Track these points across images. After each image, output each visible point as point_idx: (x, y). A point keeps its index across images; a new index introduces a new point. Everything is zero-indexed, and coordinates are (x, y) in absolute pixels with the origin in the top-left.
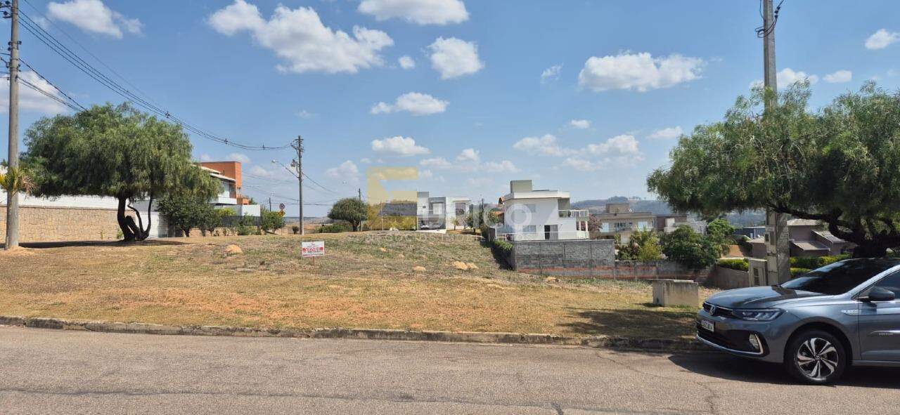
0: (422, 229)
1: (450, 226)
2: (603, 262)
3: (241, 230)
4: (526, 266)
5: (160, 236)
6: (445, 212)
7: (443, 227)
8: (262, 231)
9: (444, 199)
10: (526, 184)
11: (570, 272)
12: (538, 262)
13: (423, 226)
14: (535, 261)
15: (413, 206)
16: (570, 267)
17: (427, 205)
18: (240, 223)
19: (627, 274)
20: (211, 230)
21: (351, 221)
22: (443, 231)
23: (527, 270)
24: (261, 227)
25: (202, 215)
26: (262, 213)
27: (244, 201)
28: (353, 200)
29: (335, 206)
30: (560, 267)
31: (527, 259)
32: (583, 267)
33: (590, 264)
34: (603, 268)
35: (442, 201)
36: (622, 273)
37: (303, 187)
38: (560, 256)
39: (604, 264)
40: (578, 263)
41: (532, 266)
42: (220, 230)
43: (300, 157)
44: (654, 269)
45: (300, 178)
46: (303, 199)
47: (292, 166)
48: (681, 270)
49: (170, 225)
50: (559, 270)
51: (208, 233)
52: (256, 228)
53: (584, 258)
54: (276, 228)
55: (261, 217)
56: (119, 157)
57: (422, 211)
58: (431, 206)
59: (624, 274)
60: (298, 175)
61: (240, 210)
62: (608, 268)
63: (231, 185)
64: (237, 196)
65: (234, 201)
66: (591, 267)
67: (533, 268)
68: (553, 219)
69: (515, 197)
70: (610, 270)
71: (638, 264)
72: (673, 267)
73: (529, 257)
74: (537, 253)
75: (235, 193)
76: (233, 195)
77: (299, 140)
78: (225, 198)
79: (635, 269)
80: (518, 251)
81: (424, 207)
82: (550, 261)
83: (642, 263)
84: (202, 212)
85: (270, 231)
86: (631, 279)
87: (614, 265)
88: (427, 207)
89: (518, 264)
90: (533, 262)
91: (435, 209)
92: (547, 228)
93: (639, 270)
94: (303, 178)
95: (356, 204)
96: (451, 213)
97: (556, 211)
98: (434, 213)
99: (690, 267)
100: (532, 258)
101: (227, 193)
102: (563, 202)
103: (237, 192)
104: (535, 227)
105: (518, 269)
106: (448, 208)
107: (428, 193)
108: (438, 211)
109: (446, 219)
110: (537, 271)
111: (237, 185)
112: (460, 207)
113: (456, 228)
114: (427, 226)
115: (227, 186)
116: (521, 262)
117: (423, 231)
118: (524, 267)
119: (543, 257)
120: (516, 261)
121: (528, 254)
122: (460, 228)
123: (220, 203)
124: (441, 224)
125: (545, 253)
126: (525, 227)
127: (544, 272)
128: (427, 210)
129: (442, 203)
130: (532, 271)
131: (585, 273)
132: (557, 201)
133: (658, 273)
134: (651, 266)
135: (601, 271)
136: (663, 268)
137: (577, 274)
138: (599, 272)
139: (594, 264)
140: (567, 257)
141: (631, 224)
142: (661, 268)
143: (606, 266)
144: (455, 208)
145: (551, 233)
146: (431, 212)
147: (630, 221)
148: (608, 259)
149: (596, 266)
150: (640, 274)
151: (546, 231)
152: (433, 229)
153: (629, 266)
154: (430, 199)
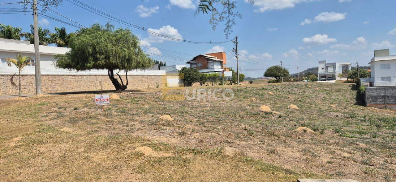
1: (338, 78)
3: (221, 83)
4: (374, 103)
5: (179, 86)
6: (334, 71)
7: (334, 79)
8: (233, 84)
9: (335, 63)
10: (386, 52)
12: (384, 100)
13: (322, 79)
14: (381, 100)
15: (317, 69)
17: (324, 67)
22: (333, 81)
23: (375, 105)
24: (232, 81)
26: (233, 75)
27: (227, 70)
29: (268, 70)
31: (375, 98)
35: (334, 65)
41: (380, 103)
42: (209, 83)
43: (237, 46)
45: (237, 57)
47: (233, 51)
51: (203, 85)
52: (229, 82)
55: (232, 77)
56: (91, 50)
57: (320, 71)
58: (327, 68)
60: (236, 55)
61: (223, 75)
63: (221, 62)
64: (224, 68)
65: (222, 70)
67: (380, 104)
69: (375, 60)
73: (376, 97)
74: (383, 95)
75: (223, 66)
76: (222, 67)
77: (236, 38)
78: (217, 68)
80: (369, 93)
81: (323, 69)
82: (393, 100)
84: (195, 75)
88: (324, 69)
89: (368, 101)
90: (379, 100)
91: (329, 69)
95: (277, 69)
96: (339, 71)
98: (329, 72)
100: (379, 97)
101: (220, 67)
103: (224, 66)
104: (390, 78)
105: (368, 105)
106: (337, 69)
107: (325, 61)
108: (331, 70)
109: (336, 75)
110: (383, 106)
111: (224, 63)
112: (345, 68)
113: (342, 80)
114: (324, 79)
115: (220, 63)
116: (370, 100)
117: (321, 82)
118: (372, 103)
119: (388, 97)
120: (367, 99)
121: (377, 95)
122: (346, 79)
123: (215, 71)
124: (332, 77)
125: (389, 95)
126: (381, 77)
127: (388, 106)
128: (324, 70)
129: (333, 66)
130: (379, 106)
144: (342, 68)
146: (327, 71)
152: (328, 80)
154: (326, 64)
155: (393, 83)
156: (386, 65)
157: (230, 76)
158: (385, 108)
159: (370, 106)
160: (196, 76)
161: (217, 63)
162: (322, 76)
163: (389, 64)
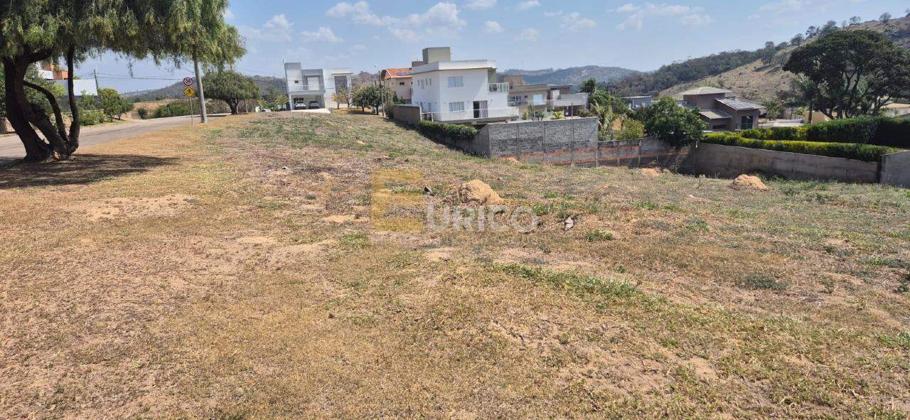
0: (296, 108)
1: (330, 103)
2: (585, 144)
4: (501, 153)
6: (322, 87)
7: (322, 106)
8: (106, 118)
9: (321, 71)
10: (443, 53)
11: (550, 157)
12: (516, 147)
13: (299, 105)
14: (512, 147)
15: (284, 82)
16: (551, 152)
17: (300, 79)
19: (610, 157)
21: (228, 101)
22: (322, 111)
23: (503, 158)
24: (102, 111)
26: (98, 90)
30: (539, 153)
31: (503, 144)
32: (564, 151)
33: (572, 147)
34: (585, 152)
35: (319, 75)
36: (604, 156)
38: (541, 138)
39: (586, 146)
40: (559, 146)
41: (510, 153)
44: (637, 149)
48: (663, 148)
50: (539, 155)
52: (97, 113)
53: (565, 140)
54: (121, 112)
55: (100, 97)
57: (293, 88)
58: (305, 79)
59: (607, 156)
62: (591, 151)
64: (53, 67)
65: (50, 75)
66: (573, 150)
67: (510, 155)
68: (483, 94)
69: (440, 69)
70: (593, 153)
71: (621, 144)
72: (653, 147)
73: (504, 142)
74: (514, 137)
79: (618, 151)
80: (495, 135)
81: (297, 82)
82: (529, 146)
83: (625, 143)
85: (116, 116)
86: (613, 163)
87: (596, 147)
88: (301, 83)
89: (494, 151)
90: (510, 147)
91: (310, 83)
92: (476, 105)
93: (621, 151)
96: (330, 89)
97: (485, 85)
98: (310, 89)
99: (672, 145)
100: (509, 142)
102: (491, 72)
104: (462, 103)
105: (492, 156)
106: (326, 82)
107: (299, 64)
108: (314, 86)
109: (325, 95)
112: (340, 81)
113: (340, 107)
114: (303, 105)
116: (496, 148)
117: (298, 111)
118: (499, 155)
119: (521, 141)
120: (490, 148)
121: (504, 138)
122: (344, 106)
124: (317, 102)
125: (522, 136)
126: (451, 104)
127: (522, 159)
128: (300, 85)
131: (566, 157)
132: (487, 71)
133: (640, 153)
134: (634, 145)
135: (584, 154)
136: (646, 147)
137: (556, 159)
138: (582, 156)
139: (575, 147)
140: (547, 140)
141: (526, 97)
142: (643, 148)
143: (589, 149)
144: (334, 82)
145: (481, 110)
146: (306, 88)
147: (526, 94)
148: (591, 140)
149: (578, 149)
150: (622, 156)
151: (474, 108)
152: (310, 108)
153: (612, 147)
154: (303, 71)
155: (468, 114)
156: (457, 78)
159: (495, 160)
163: (462, 78)
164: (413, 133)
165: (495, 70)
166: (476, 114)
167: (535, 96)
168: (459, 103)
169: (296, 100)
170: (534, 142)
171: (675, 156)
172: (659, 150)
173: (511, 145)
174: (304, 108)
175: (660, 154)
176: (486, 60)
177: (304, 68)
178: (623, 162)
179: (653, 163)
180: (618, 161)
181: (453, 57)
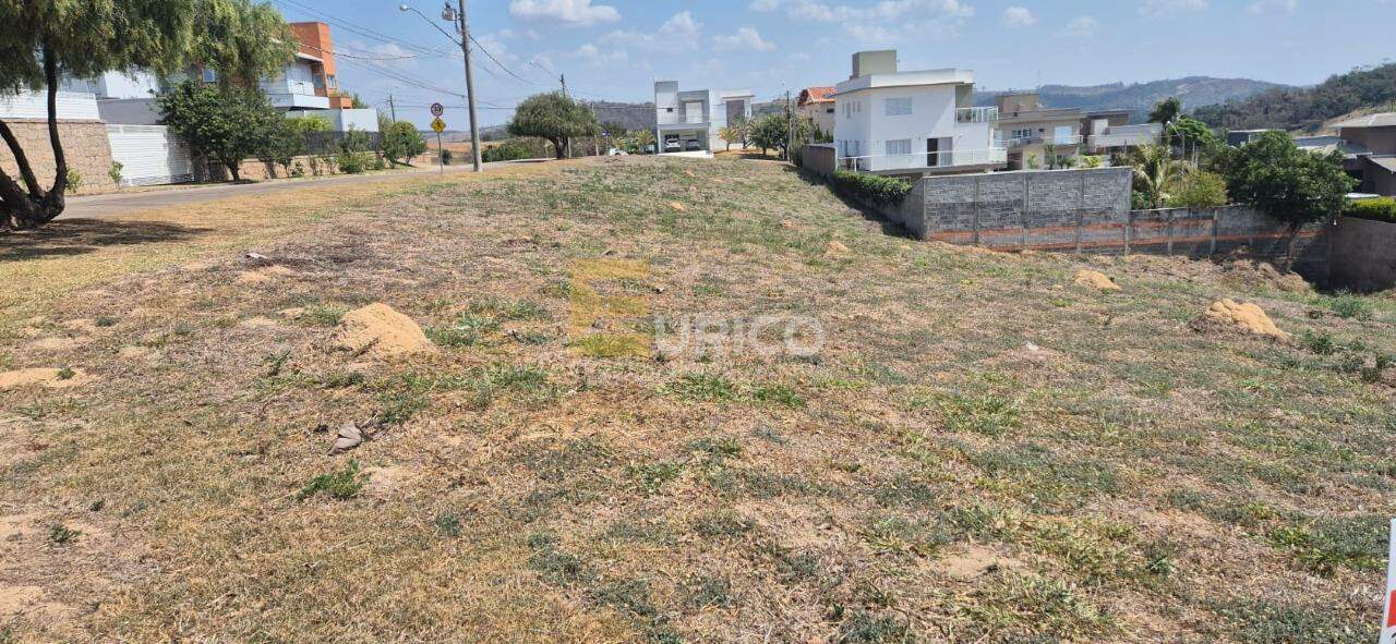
0: (667, 151)
1: (717, 143)
2: (1104, 214)
3: (347, 163)
4: (945, 226)
6: (706, 117)
7: (705, 147)
8: (387, 163)
9: (706, 93)
10: (887, 58)
11: (1036, 236)
12: (972, 217)
13: (671, 145)
14: (966, 216)
15: (650, 110)
16: (1037, 227)
17: (675, 106)
18: (344, 150)
19: (1152, 238)
20: (286, 163)
21: (553, 138)
22: (702, 154)
23: (950, 235)
24: (382, 153)
25: (260, 131)
26: (381, 126)
27: (344, 102)
28: (553, 97)
29: (521, 109)
30: (1015, 227)
31: (948, 212)
32: (1063, 225)
33: (1079, 218)
34: (1105, 227)
35: (702, 99)
36: (1141, 236)
37: (472, 66)
38: (1019, 203)
39: (1107, 218)
40: (1053, 217)
41: (959, 226)
42: (303, 160)
44: (1209, 225)
45: (464, 46)
46: (475, 95)
47: (447, 17)
48: (1263, 224)
49: (194, 155)
50: (1014, 231)
52: (373, 156)
53: (1065, 206)
54: (411, 155)
55: (381, 134)
57: (664, 119)
58: (683, 106)
59: (1148, 237)
60: (460, 39)
61: (339, 119)
62: (1115, 226)
63: (315, 67)
64: (329, 92)
65: (324, 102)
66: (1080, 224)
67: (959, 231)
68: (944, 127)
69: (873, 86)
70: (1119, 231)
71: (1177, 215)
72: (1243, 222)
73: (951, 207)
74: (970, 200)
75: (325, 86)
76: (320, 90)
78: (301, 92)
79: (1170, 227)
80: (935, 196)
81: (670, 110)
82: (997, 216)
83: (1185, 214)
84: (261, 123)
85: (401, 160)
86: (1158, 249)
87: (1126, 220)
88: (676, 111)
89: (931, 225)
90: (960, 217)
91: (689, 112)
92: (933, 144)
93: (1176, 228)
94: (471, 45)
95: (561, 105)
96: (718, 120)
97: (951, 110)
98: (689, 121)
99: (1282, 219)
100: (960, 209)
101: (309, 87)
102: (963, 89)
103: (329, 84)
104: (909, 141)
105: (930, 233)
106: (713, 111)
107: (676, 83)
108: (694, 116)
109: (710, 131)
110: (968, 236)
111: (327, 70)
112: (735, 108)
113: (731, 148)
114: (676, 145)
115: (307, 71)
116: (935, 218)
117: (669, 154)
118: (941, 229)
119: (982, 206)
120: (925, 217)
121: (952, 201)
122: (737, 147)
123: (296, 105)
124: (697, 141)
125: (985, 199)
126: (889, 143)
127: (983, 238)
128: (675, 114)
129: (702, 101)
130: (958, 237)
131: (1066, 236)
132: (953, 89)
133: (1215, 232)
134: (1204, 218)
135: (1101, 231)
136: (1226, 222)
137: (1049, 239)
138: (1096, 234)
139: (1086, 218)
140: (1031, 206)
141: (1041, 130)
142: (1222, 225)
143: (1111, 222)
144: (725, 112)
145: (939, 152)
146: (683, 119)
147: (1042, 126)
148: (1117, 207)
149: (1090, 223)
150: (1178, 235)
151: (929, 150)
152: (688, 150)
153: (1158, 220)
154: (680, 95)
155: (918, 159)
156: (901, 101)
157: (369, 129)
158: (976, 242)
159: (932, 239)
160: (264, 130)
161: (295, 71)
162: (667, 137)
163: (910, 99)
164: (822, 190)
165: (969, 86)
166: (932, 160)
167: (1058, 129)
168: (904, 141)
169: (668, 137)
170: (1007, 207)
171: (1290, 240)
172: (1256, 228)
173: (963, 213)
174: (678, 150)
175: (1256, 235)
176: (954, 70)
177: (681, 89)
178: (1179, 248)
179: (1240, 251)
180: (1170, 245)
181: (900, 67)
